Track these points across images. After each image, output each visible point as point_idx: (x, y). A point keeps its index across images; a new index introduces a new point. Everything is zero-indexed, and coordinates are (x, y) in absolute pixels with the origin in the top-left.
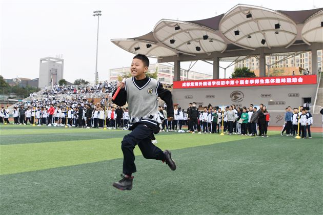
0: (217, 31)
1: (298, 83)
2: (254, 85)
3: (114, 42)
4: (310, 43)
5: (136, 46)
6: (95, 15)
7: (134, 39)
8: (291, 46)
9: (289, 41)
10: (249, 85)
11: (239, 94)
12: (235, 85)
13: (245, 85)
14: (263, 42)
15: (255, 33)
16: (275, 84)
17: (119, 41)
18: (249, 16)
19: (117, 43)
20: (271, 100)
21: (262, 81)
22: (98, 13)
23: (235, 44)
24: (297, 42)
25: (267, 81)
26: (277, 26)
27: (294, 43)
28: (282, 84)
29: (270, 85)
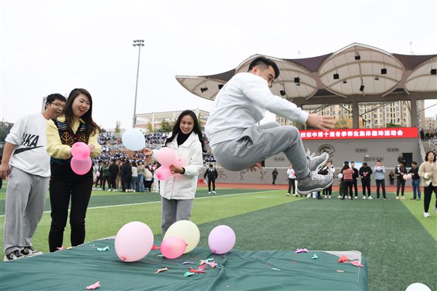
0: (315, 74)
1: (397, 137)
2: (347, 138)
3: (177, 79)
4: (409, 92)
5: (203, 86)
6: (135, 45)
7: (207, 77)
8: (390, 95)
9: (388, 88)
10: (341, 138)
11: (329, 148)
12: (324, 138)
13: (335, 138)
14: (362, 88)
15: (351, 77)
16: (371, 138)
17: (184, 79)
18: (358, 58)
19: (181, 81)
20: (367, 156)
21: (356, 134)
22: (139, 43)
23: (327, 89)
24: (398, 90)
25: (362, 134)
26: (384, 71)
27: (394, 91)
28: (378, 138)
29: (365, 138)
